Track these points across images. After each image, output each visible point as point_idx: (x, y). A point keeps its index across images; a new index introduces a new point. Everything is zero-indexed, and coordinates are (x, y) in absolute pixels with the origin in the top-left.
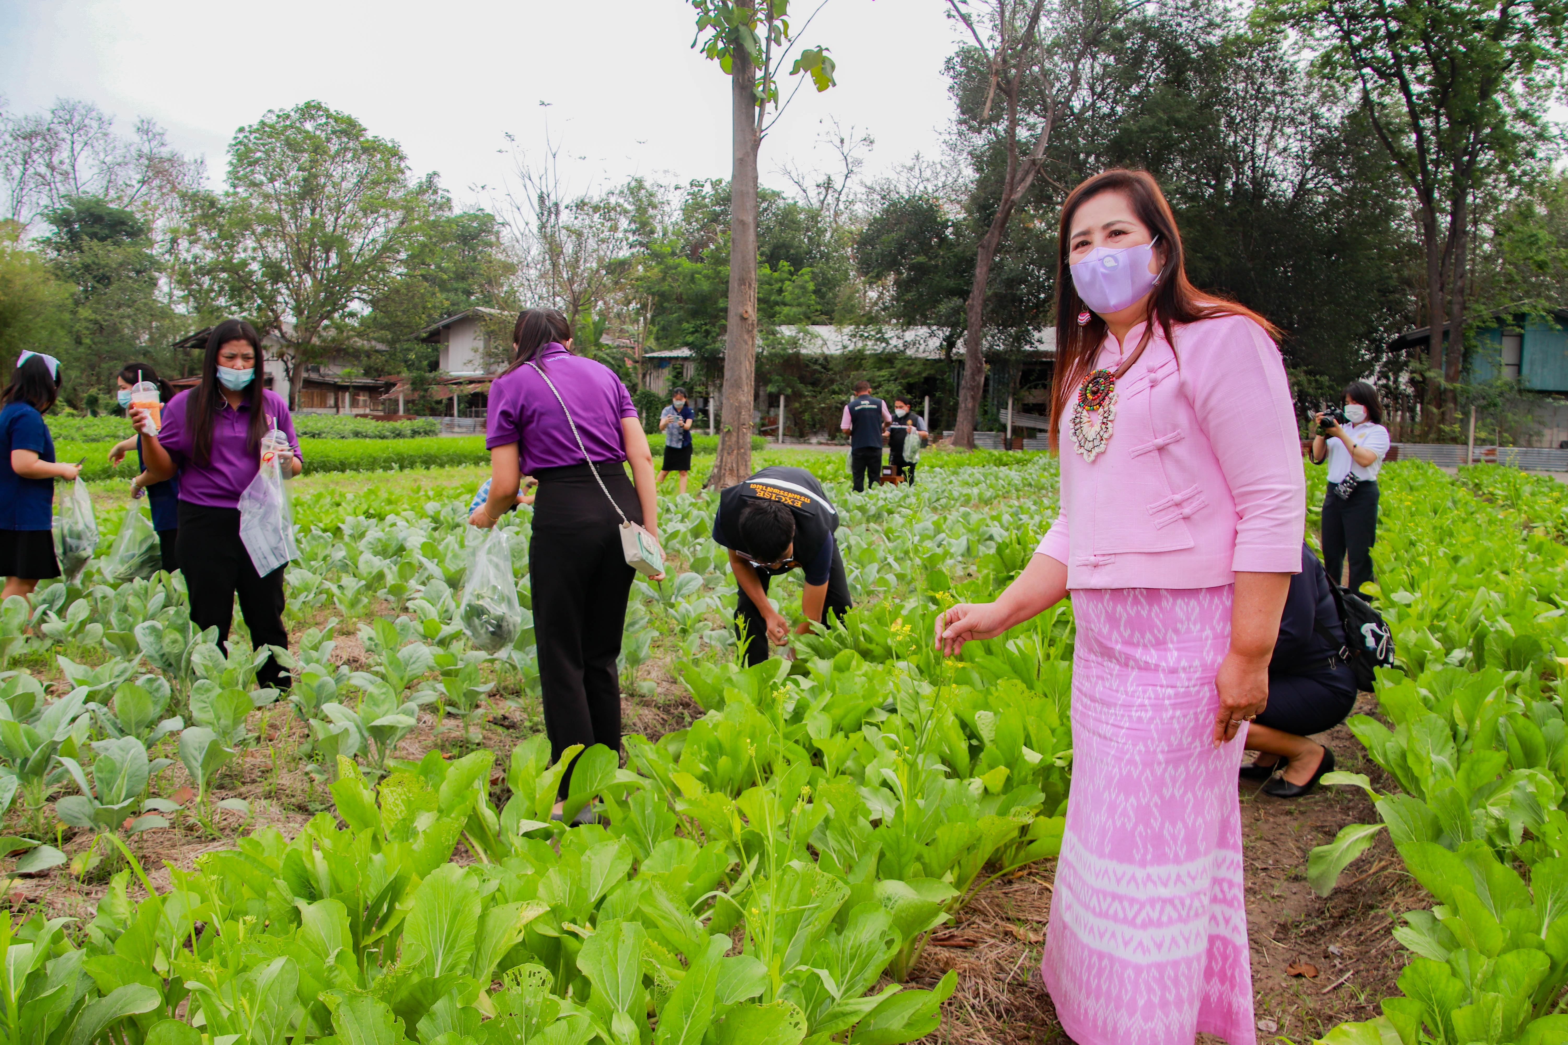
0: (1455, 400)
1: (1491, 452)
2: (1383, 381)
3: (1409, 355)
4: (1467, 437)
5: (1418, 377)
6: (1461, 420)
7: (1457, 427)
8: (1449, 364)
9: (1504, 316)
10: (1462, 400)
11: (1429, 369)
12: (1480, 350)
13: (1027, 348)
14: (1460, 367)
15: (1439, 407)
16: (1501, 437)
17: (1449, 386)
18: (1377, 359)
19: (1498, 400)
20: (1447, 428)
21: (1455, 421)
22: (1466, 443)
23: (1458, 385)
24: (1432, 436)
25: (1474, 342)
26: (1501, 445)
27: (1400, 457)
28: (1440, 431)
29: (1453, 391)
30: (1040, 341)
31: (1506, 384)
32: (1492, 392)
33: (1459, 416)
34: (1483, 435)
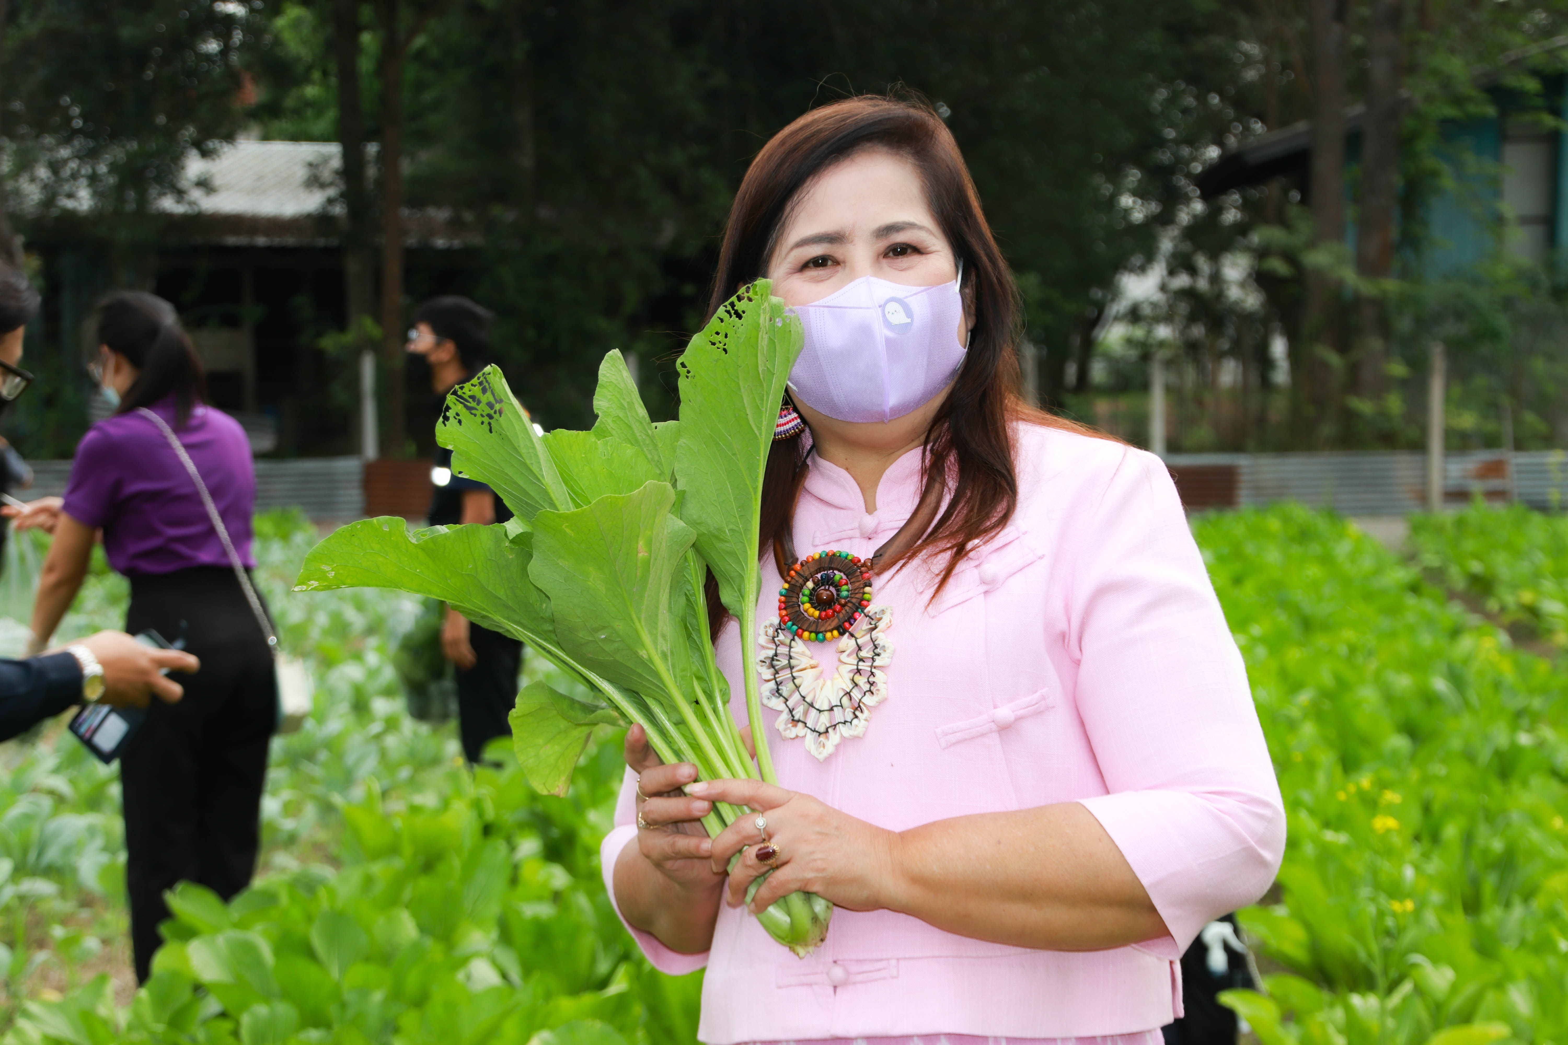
0: (1384, 328)
1: (1494, 469)
2: (1182, 281)
3: (1246, 206)
4: (1424, 430)
5: (1278, 266)
6: (1403, 383)
7: (1395, 404)
8: (1366, 226)
9: (1512, 81)
10: (1404, 324)
11: (1312, 245)
12: (1448, 182)
13: (168, 204)
14: (1394, 233)
15: (1343, 347)
16: (1517, 422)
17: (1367, 288)
18: (1165, 218)
19: (1502, 322)
20: (1364, 406)
21: (1384, 385)
22: (1419, 446)
23: (1391, 286)
24: (1327, 429)
25: (1430, 162)
26: (1519, 445)
27: (1244, 495)
28: (1349, 416)
29: (1379, 303)
30: (205, 184)
31: (1520, 274)
32: (1481, 297)
33: (1398, 369)
34: (1468, 421)
